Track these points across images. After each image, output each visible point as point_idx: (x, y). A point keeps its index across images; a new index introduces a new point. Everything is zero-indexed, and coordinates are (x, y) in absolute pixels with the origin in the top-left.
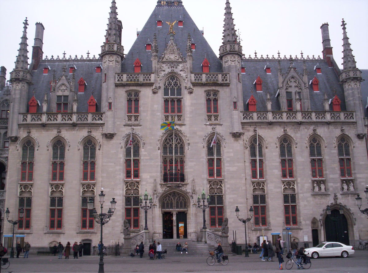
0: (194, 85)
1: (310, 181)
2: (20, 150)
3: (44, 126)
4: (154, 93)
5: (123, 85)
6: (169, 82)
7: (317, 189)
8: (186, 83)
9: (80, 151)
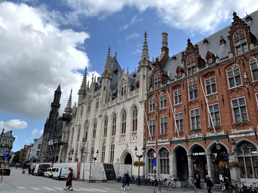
0: (93, 98)
1: (120, 136)
6: (90, 99)
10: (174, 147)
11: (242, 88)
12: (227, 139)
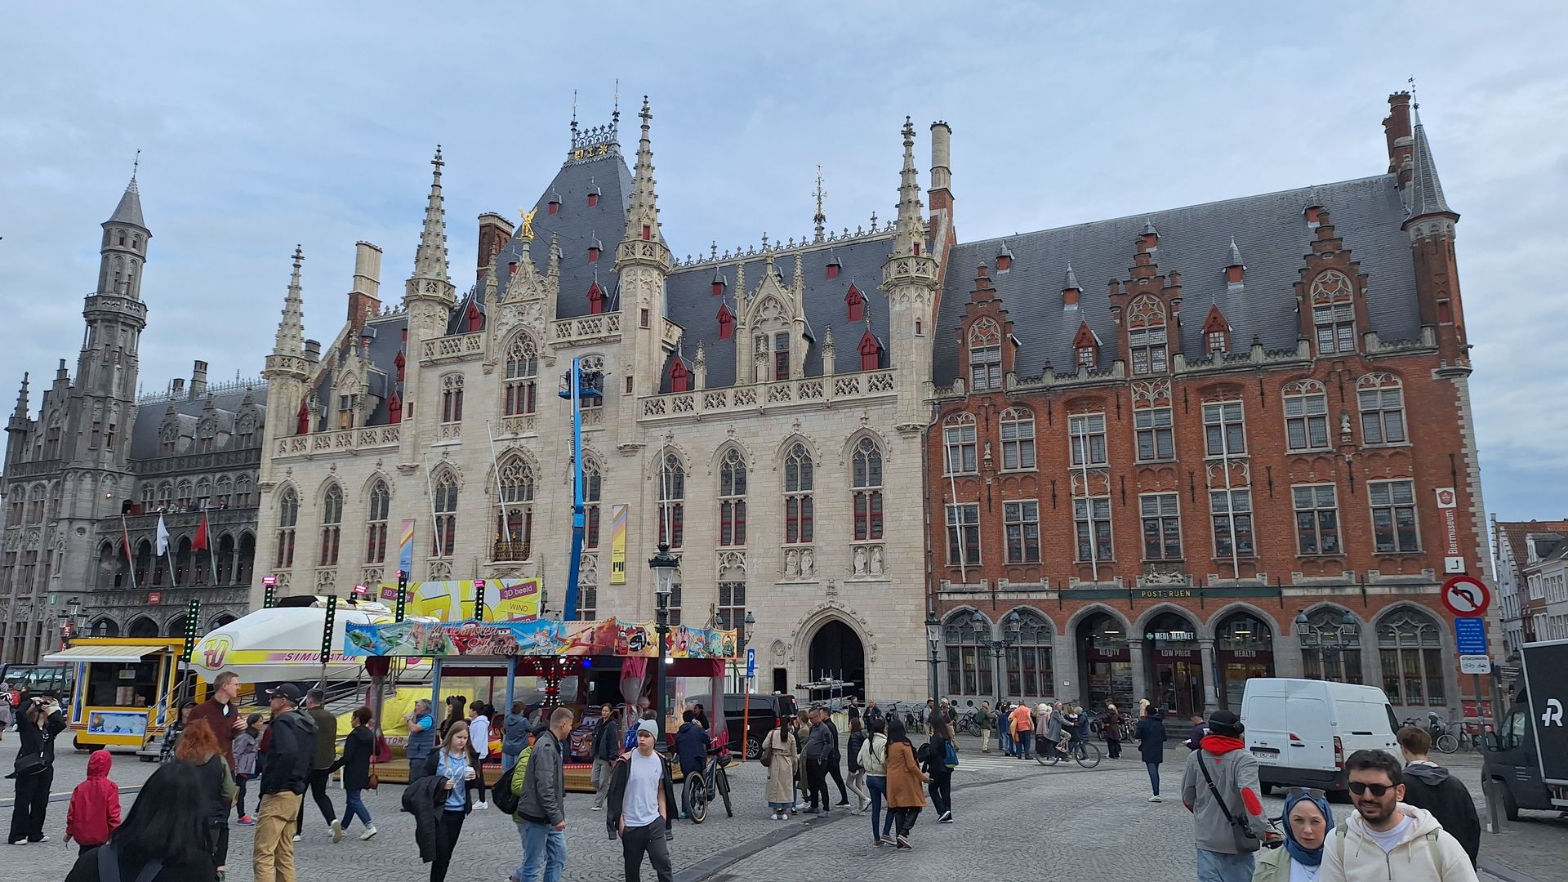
0: (556, 348)
1: (777, 551)
2: (278, 506)
3: (310, 458)
4: (488, 373)
5: (434, 364)
6: (517, 346)
7: (791, 570)
8: (543, 347)
9: (363, 505)
10: (1078, 609)
11: (1328, 456)
12: (1277, 599)
